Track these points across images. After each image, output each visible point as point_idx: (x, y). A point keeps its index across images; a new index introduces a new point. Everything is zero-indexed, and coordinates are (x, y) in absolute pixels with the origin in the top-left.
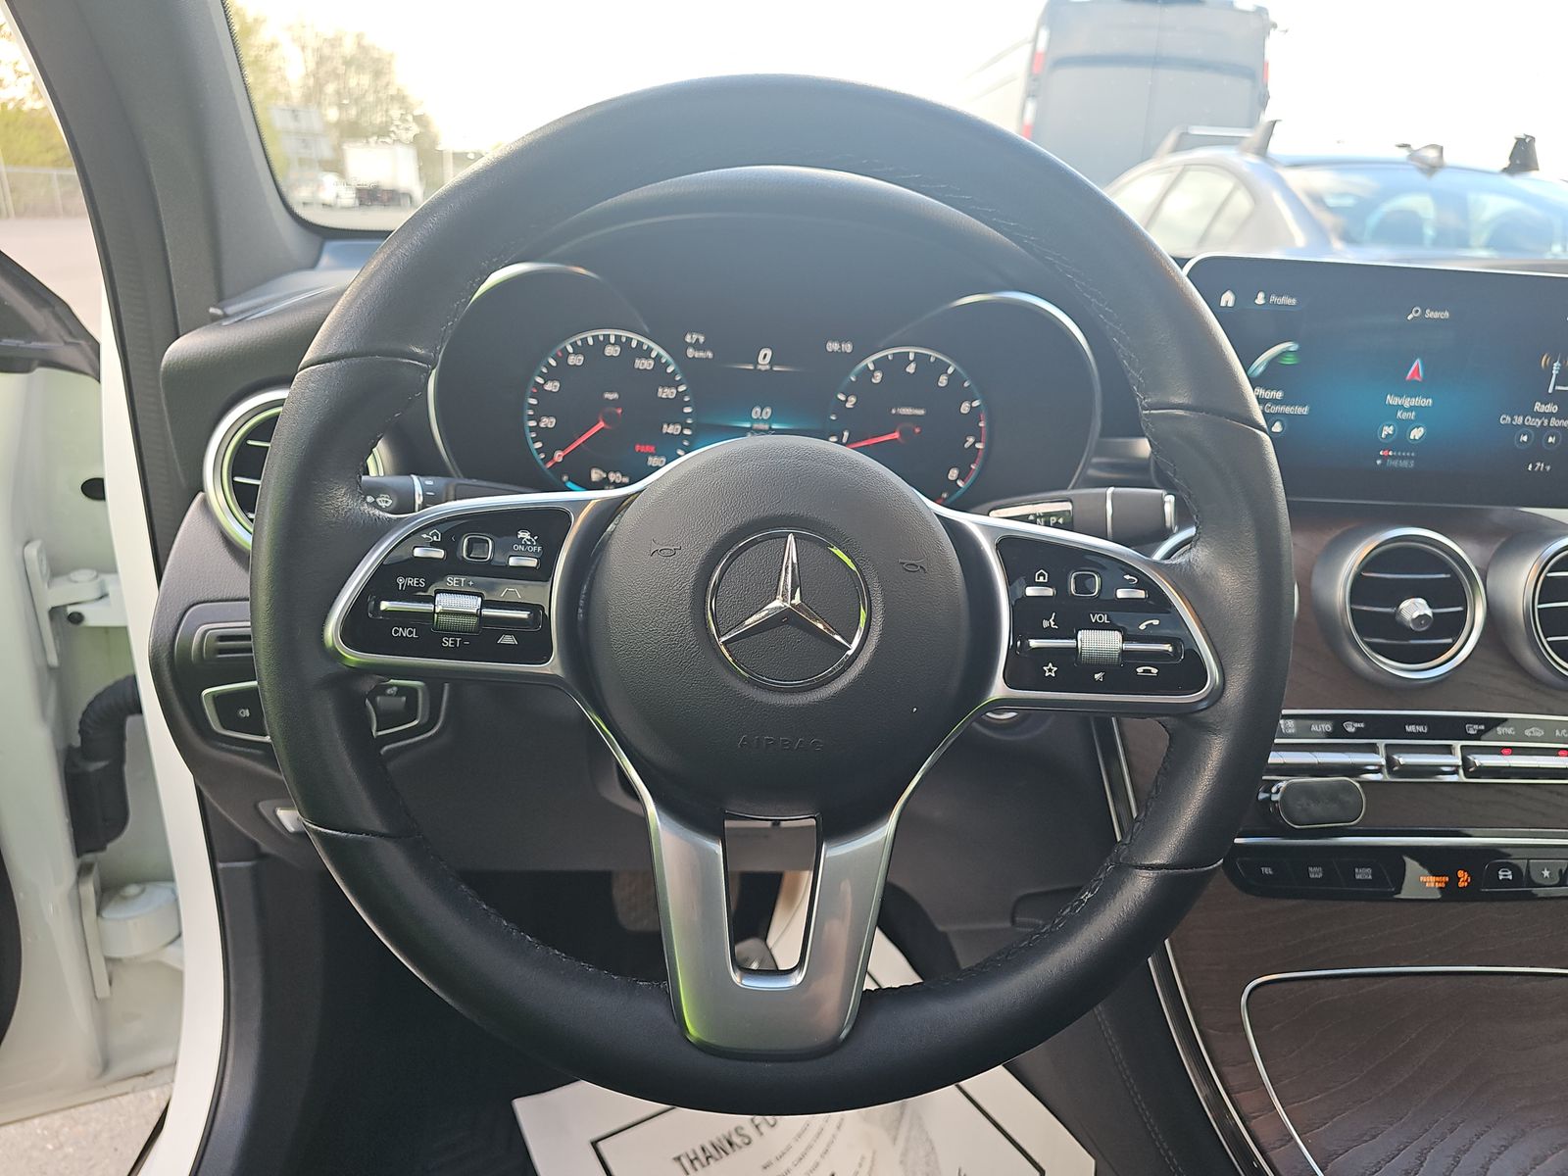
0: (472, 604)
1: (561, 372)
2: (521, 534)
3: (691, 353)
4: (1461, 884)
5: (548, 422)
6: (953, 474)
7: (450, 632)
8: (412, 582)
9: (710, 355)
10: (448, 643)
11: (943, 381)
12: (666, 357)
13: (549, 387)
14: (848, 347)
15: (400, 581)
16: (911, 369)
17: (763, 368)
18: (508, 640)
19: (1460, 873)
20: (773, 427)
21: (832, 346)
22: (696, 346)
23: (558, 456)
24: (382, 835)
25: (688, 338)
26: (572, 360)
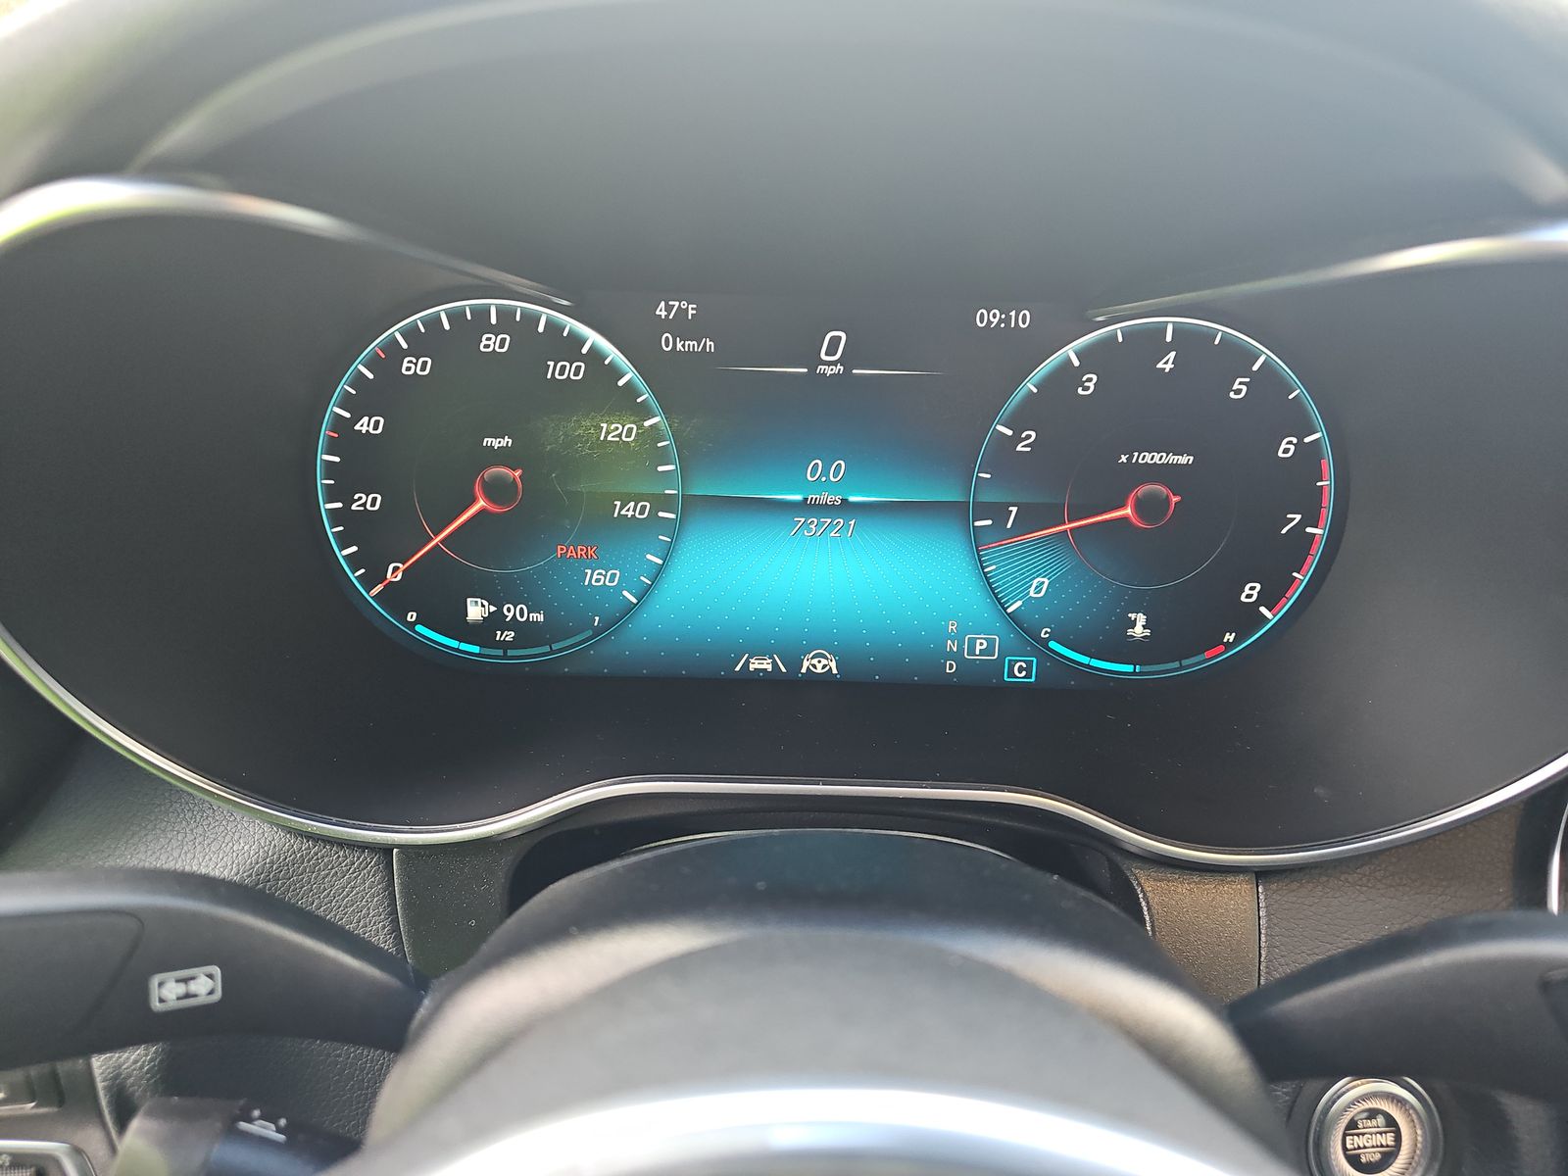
1: (387, 393)
3: (667, 342)
5: (367, 502)
6: (1251, 592)
9: (710, 345)
11: (1240, 387)
12: (613, 354)
13: (364, 425)
14: (1023, 319)
16: (1166, 364)
17: (829, 371)
20: (852, 499)
21: (988, 317)
22: (681, 327)
23: (394, 573)
25: (661, 312)
26: (409, 366)
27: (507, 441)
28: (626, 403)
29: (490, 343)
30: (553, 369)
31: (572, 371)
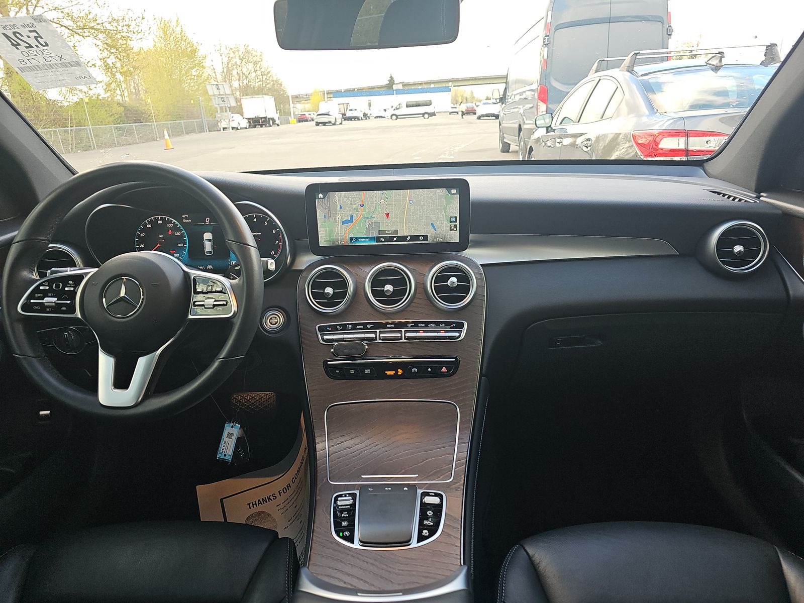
0: (54, 300)
1: (145, 230)
2: (69, 282)
3: (184, 220)
4: (399, 374)
5: (142, 246)
7: (49, 307)
8: (39, 295)
9: (190, 221)
10: (48, 310)
11: (266, 223)
12: (177, 222)
13: (142, 235)
15: (36, 295)
16: (255, 220)
17: (207, 224)
18: (64, 308)
19: (399, 370)
22: (186, 218)
24: (33, 357)
25: (183, 216)
26: (148, 226)
27: (162, 236)
28: (179, 230)
29: (159, 222)
30: (168, 225)
31: (171, 225)
